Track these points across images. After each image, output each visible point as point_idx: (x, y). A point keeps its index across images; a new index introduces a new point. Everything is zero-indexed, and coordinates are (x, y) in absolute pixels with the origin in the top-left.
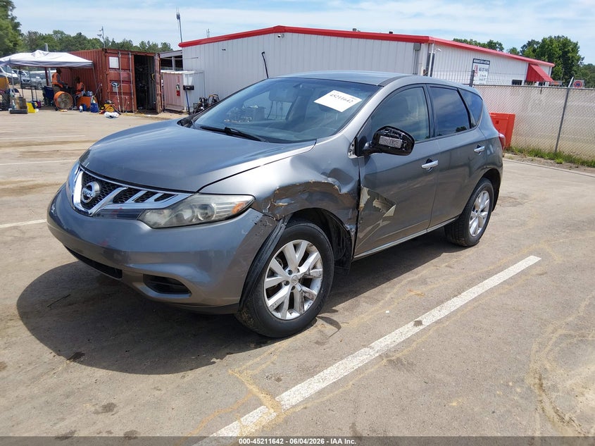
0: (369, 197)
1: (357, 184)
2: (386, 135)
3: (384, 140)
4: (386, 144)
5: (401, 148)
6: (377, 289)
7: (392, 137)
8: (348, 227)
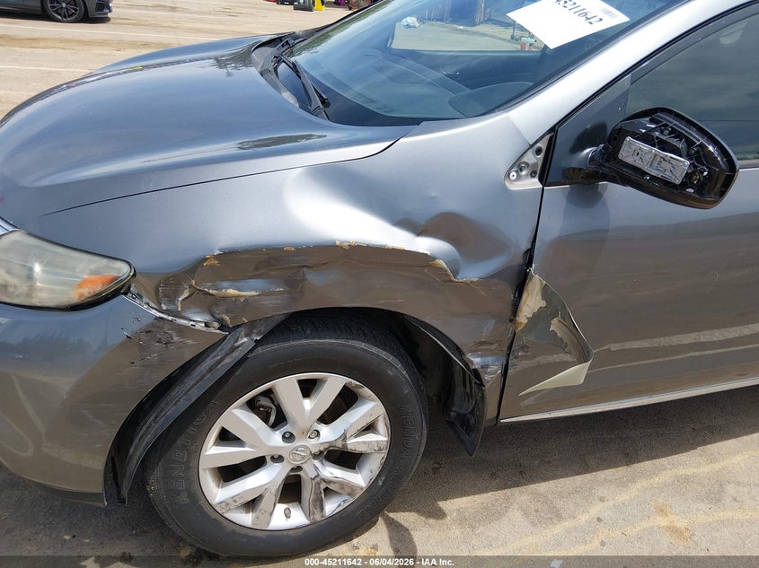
0: (543, 304)
1: (519, 260)
2: (647, 139)
3: (634, 152)
4: (638, 164)
5: (684, 185)
6: (579, 480)
7: (664, 146)
8: (476, 361)
